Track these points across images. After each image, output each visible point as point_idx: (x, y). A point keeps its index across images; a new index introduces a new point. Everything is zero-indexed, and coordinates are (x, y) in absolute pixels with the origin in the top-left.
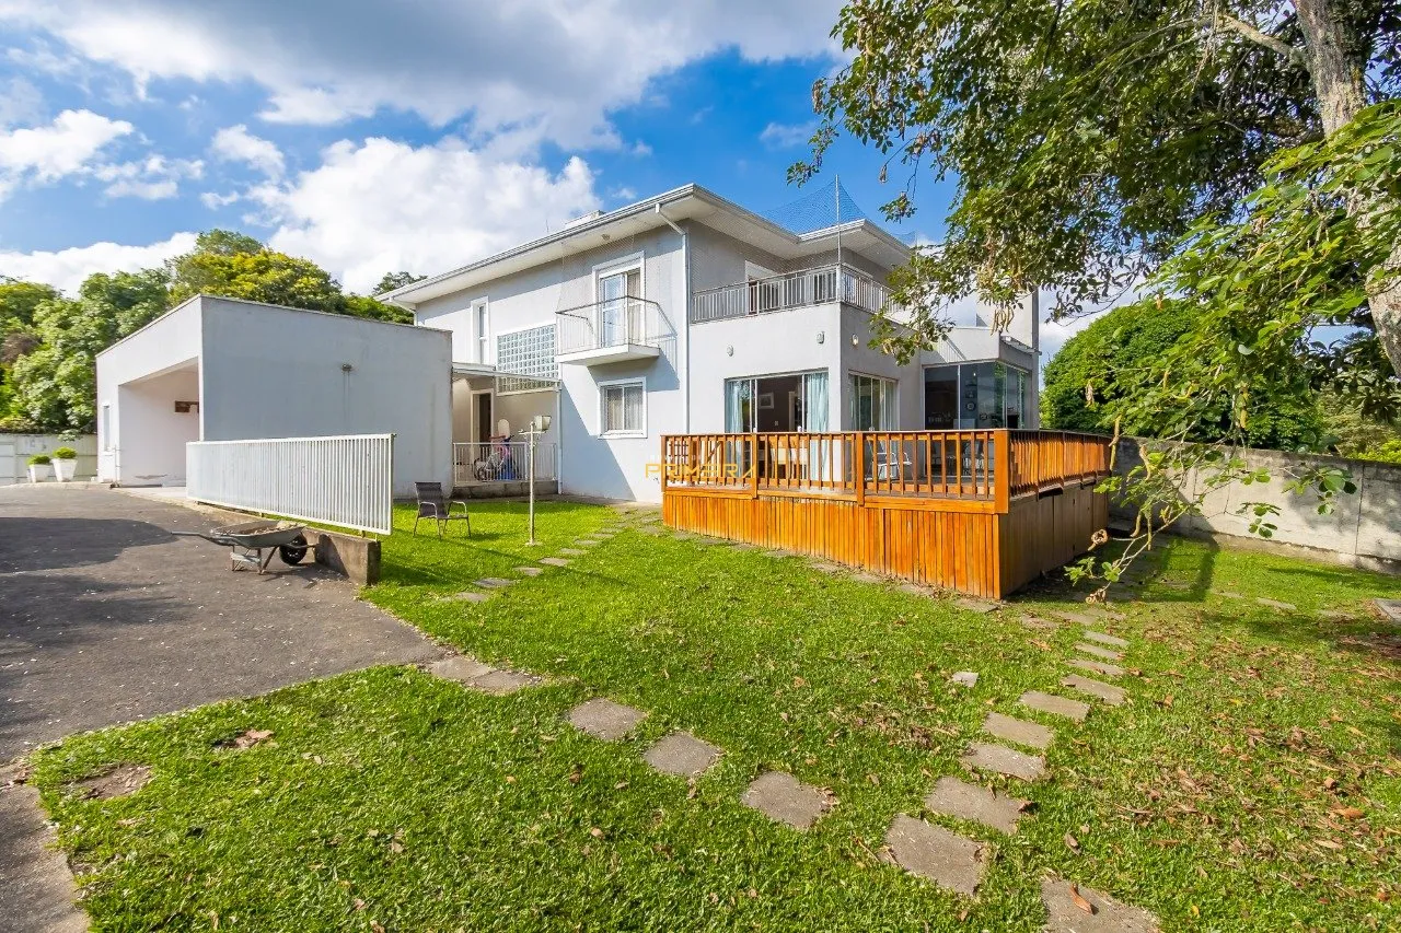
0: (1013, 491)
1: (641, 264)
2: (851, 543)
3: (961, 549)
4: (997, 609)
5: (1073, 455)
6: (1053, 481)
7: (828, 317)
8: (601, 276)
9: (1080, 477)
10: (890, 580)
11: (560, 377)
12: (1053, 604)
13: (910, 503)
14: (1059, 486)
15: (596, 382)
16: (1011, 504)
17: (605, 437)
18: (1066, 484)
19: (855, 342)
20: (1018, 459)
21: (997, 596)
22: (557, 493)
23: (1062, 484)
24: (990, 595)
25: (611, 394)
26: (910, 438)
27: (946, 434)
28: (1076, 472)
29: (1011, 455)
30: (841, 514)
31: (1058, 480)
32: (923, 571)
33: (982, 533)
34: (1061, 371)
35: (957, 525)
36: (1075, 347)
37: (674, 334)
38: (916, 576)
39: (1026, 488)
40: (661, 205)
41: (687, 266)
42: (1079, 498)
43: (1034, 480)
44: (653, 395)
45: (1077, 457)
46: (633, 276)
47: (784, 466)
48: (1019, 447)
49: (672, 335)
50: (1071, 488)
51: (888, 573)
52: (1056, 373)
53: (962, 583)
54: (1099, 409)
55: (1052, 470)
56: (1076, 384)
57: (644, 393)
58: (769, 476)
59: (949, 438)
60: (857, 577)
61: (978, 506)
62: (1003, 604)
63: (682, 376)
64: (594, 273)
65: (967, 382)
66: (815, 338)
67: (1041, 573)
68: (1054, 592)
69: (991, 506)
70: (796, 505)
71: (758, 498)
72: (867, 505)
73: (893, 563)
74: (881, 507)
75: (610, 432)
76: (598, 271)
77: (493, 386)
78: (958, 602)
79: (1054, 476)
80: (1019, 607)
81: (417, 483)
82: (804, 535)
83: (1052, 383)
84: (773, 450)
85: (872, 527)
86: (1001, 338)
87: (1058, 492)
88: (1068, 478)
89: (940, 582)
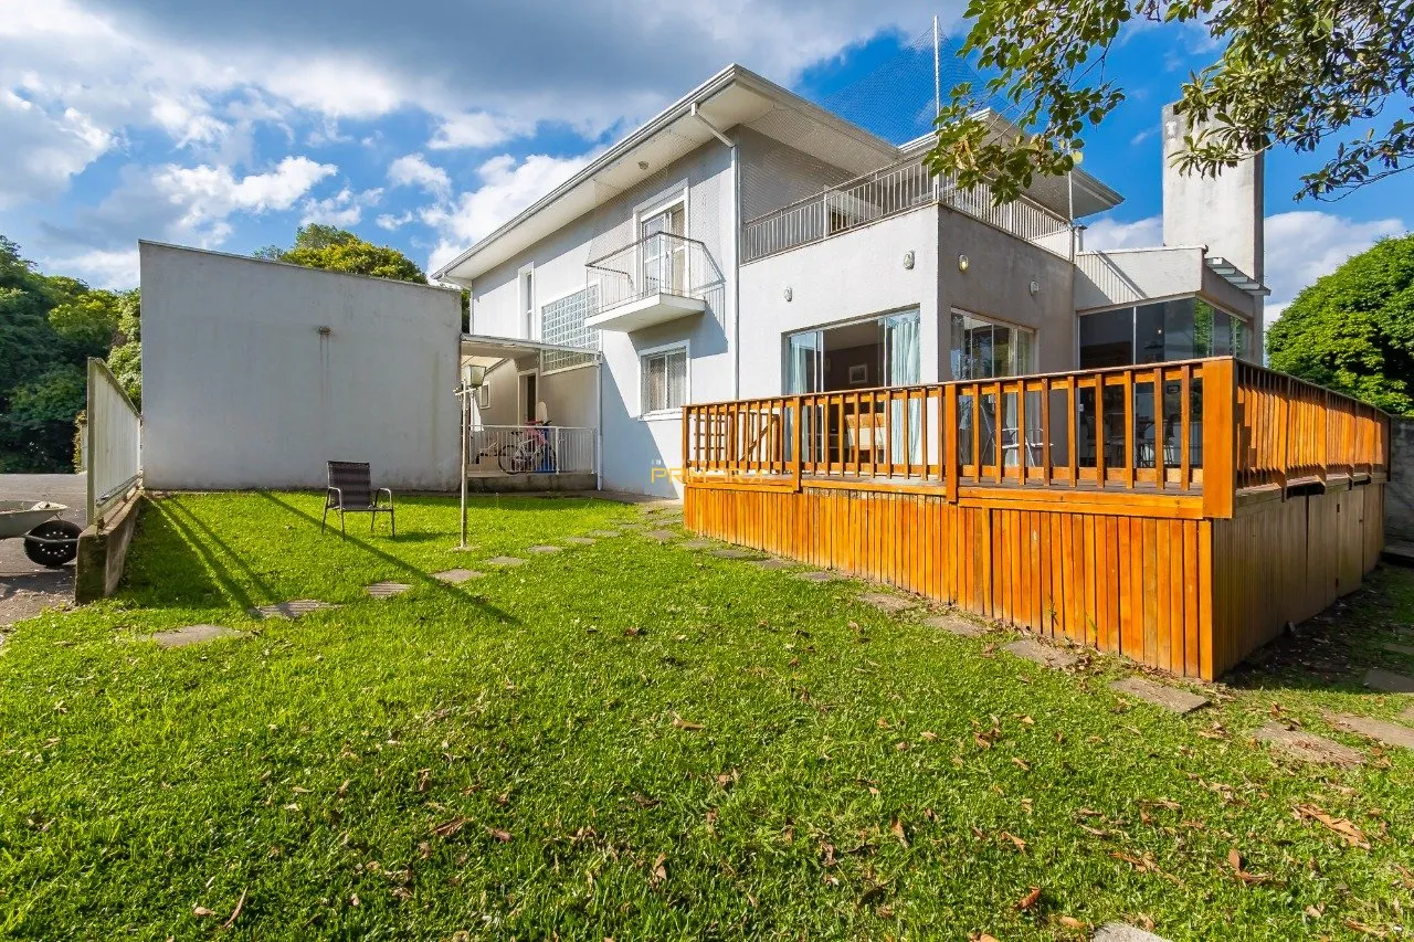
0: (1242, 478)
1: (684, 197)
2: (937, 565)
3: (1132, 580)
4: (1209, 705)
5: (1339, 432)
6: (1309, 470)
7: (918, 229)
8: (642, 219)
9: (1348, 469)
10: (999, 630)
11: (600, 349)
12: (1324, 694)
13: (1034, 499)
14: (1317, 479)
15: (637, 351)
16: (1238, 502)
17: (646, 418)
18: (1329, 477)
19: (964, 265)
20: (1251, 420)
21: (1208, 674)
22: (596, 488)
23: (1324, 478)
24: (1192, 670)
25: (654, 364)
26: (1037, 387)
27: (1105, 375)
28: (1343, 461)
29: (1239, 411)
30: (921, 515)
31: (1316, 469)
32: (1059, 617)
33: (1176, 557)
34: (1292, 332)
35: (1124, 539)
36: (1316, 299)
37: (722, 281)
38: (1047, 624)
39: (1265, 476)
40: (699, 104)
41: (736, 188)
42: (1346, 500)
43: (1278, 463)
44: (696, 361)
45: (1345, 436)
46: (676, 213)
47: (868, 452)
48: (1253, 399)
49: (719, 282)
50: (1337, 486)
51: (997, 616)
52: (1285, 336)
53: (1134, 644)
54: (1356, 381)
55: (1310, 451)
56: (1318, 348)
57: (688, 360)
58: (846, 460)
59: (1110, 382)
60: (940, 623)
61: (1168, 505)
62: (1217, 692)
63: (730, 335)
64: (634, 216)
65: (1148, 344)
66: (901, 259)
67: (1287, 627)
68: (1318, 665)
69: (1195, 506)
70: (853, 501)
71: (801, 491)
72: (962, 502)
73: (1007, 600)
74: (986, 506)
75: (652, 412)
76: (640, 213)
77: (538, 366)
78: (1125, 686)
79: (1310, 462)
80: (1257, 700)
81: (331, 463)
82: (865, 547)
83: (1278, 350)
84: (852, 432)
85: (971, 539)
86: (1205, 261)
87: (1316, 489)
88: (1333, 468)
89: (1091, 639)
